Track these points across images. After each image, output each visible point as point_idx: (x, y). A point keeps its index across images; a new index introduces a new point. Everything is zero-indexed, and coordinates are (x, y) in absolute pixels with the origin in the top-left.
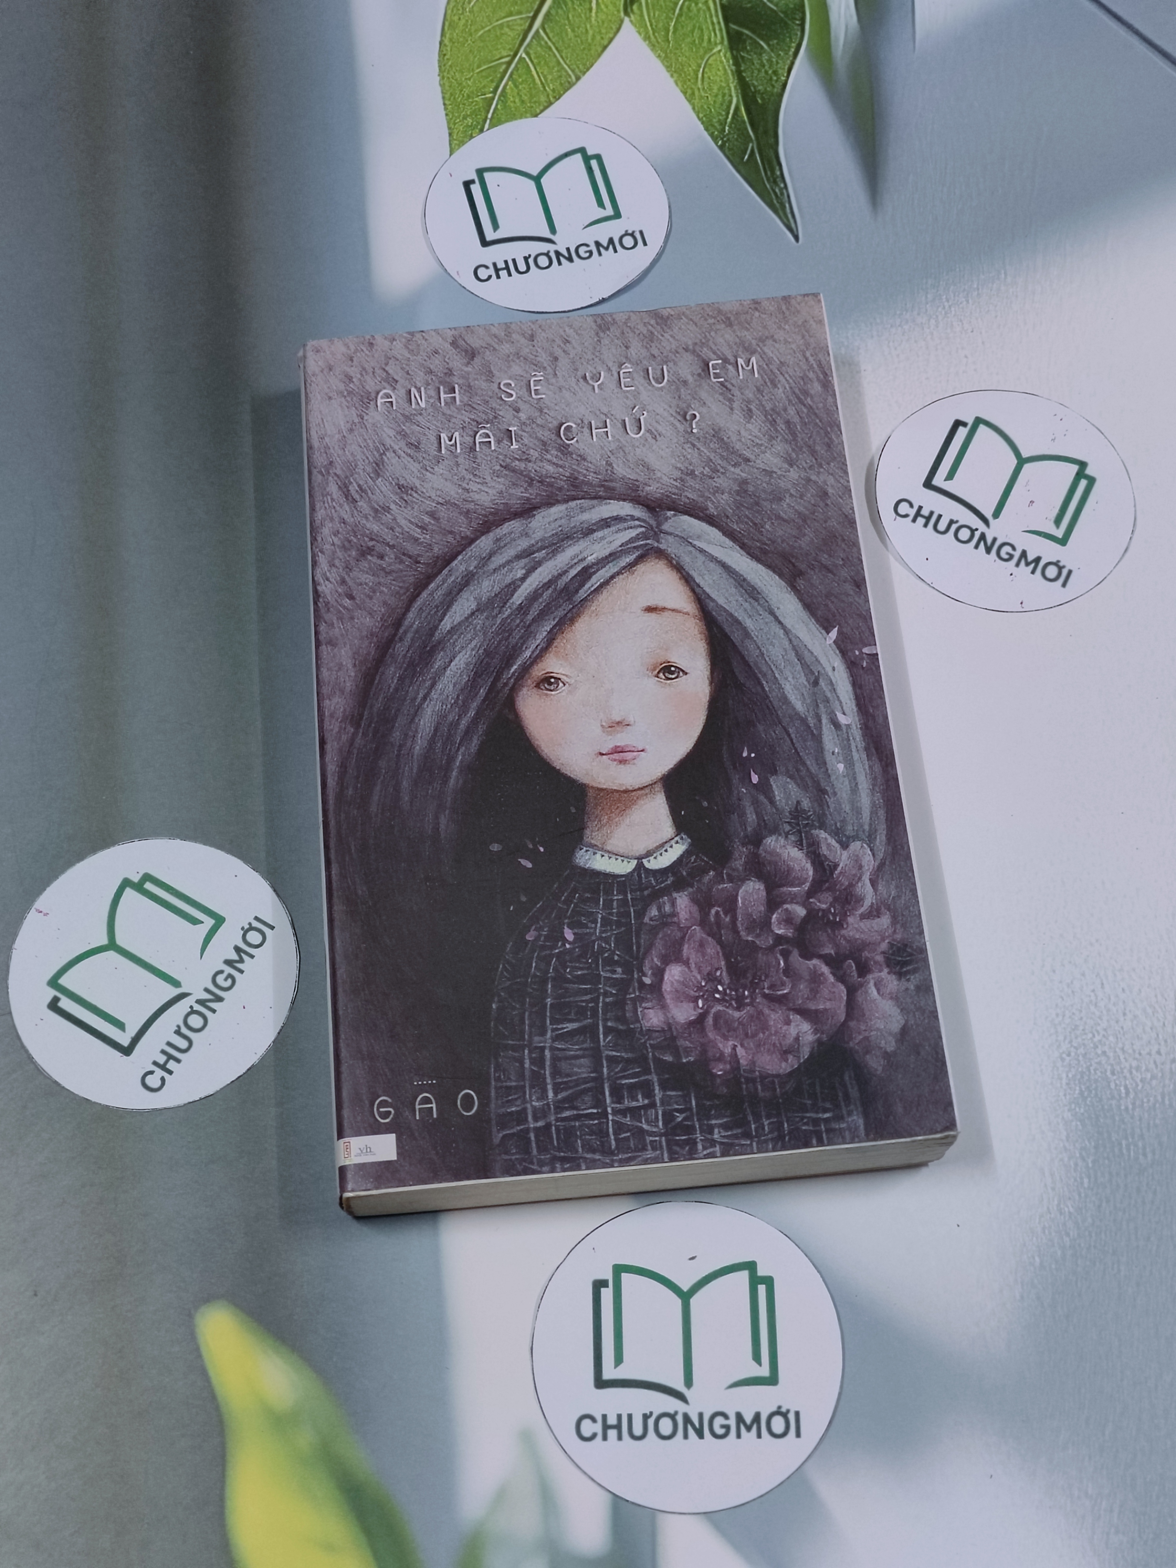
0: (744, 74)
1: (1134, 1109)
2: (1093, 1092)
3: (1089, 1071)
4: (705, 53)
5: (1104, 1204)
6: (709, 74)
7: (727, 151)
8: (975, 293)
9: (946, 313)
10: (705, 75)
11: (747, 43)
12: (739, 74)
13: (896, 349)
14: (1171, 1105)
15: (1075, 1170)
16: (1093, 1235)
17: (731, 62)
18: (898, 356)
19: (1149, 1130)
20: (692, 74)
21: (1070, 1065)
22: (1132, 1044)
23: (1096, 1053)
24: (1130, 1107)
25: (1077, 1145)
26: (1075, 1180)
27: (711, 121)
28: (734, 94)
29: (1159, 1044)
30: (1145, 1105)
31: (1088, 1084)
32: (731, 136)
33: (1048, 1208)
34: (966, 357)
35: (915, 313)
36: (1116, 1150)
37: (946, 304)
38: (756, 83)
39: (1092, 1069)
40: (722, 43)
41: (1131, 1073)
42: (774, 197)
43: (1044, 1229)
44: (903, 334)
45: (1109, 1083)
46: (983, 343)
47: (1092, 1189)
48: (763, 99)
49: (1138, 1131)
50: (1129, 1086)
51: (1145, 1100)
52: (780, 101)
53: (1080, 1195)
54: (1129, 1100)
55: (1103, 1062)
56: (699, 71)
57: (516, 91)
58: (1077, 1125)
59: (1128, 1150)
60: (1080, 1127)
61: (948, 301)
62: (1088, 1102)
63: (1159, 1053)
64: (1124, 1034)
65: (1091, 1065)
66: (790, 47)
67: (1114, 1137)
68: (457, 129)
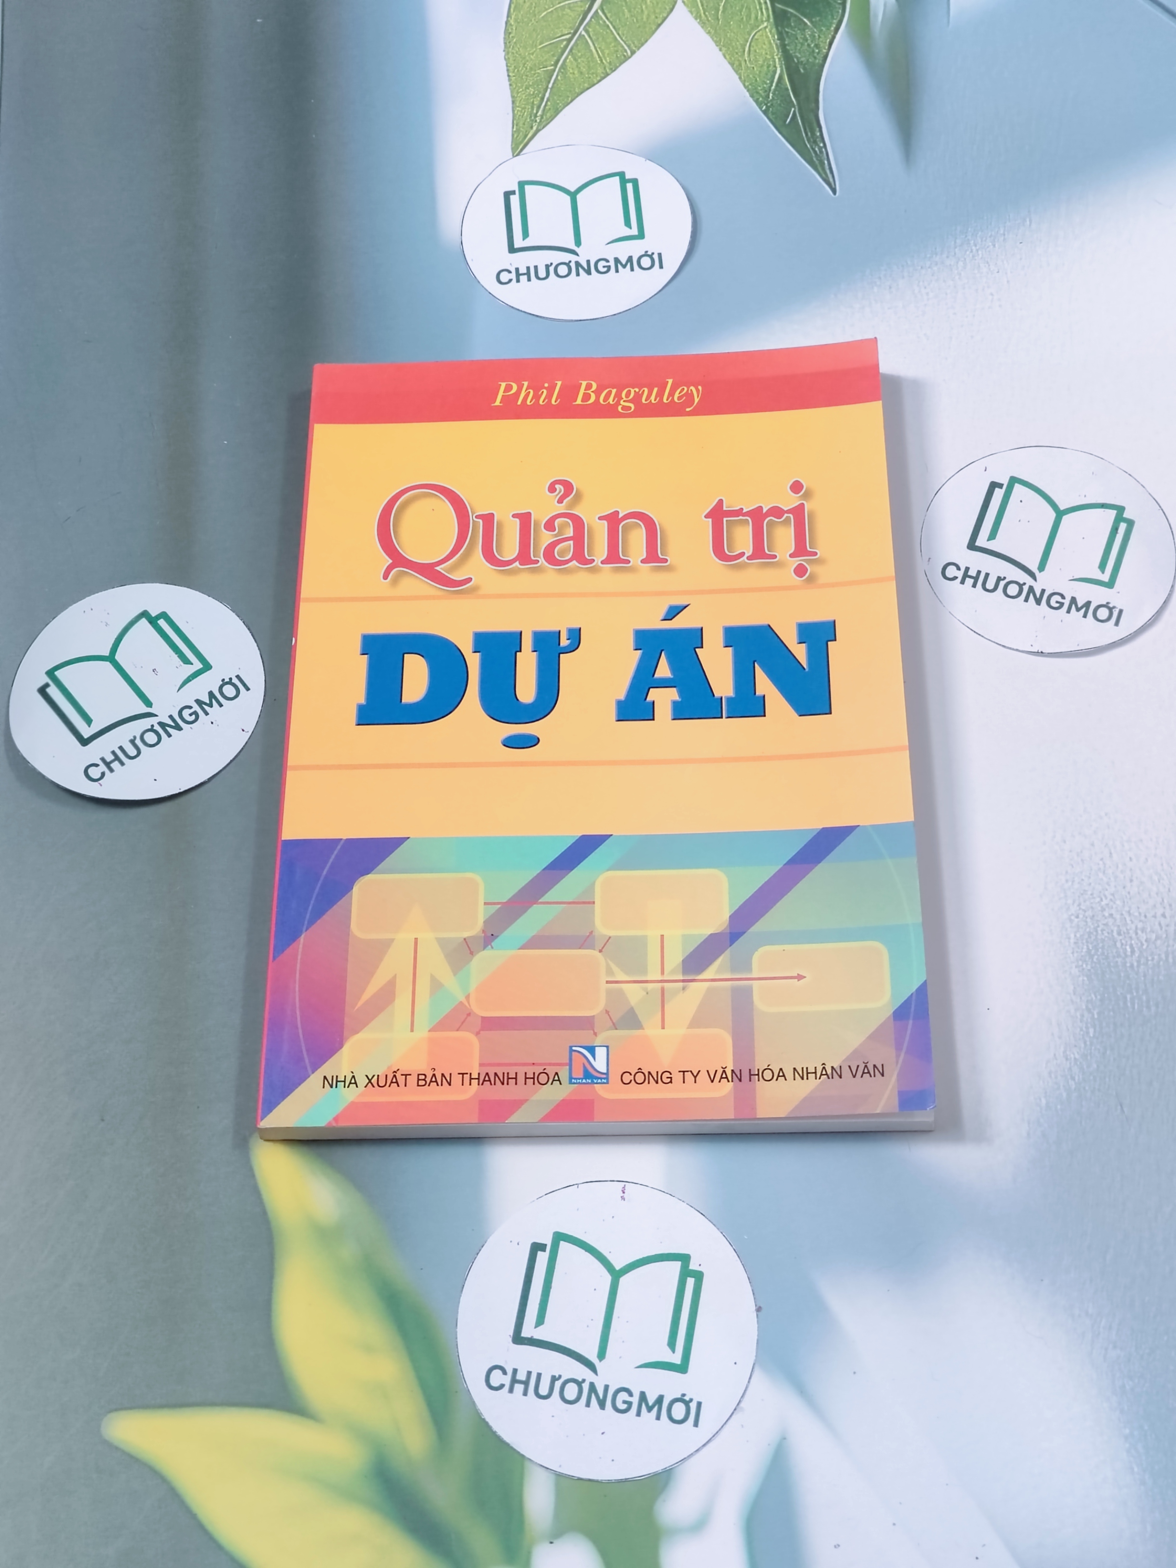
0: (788, 47)
1: (1138, 966)
2: (1100, 950)
3: (1097, 931)
4: (752, 29)
6: (755, 47)
7: (770, 115)
10: (752, 49)
11: (792, 21)
12: (783, 48)
13: (925, 288)
15: (1081, 1022)
16: (1098, 1079)
17: (776, 37)
18: (927, 294)
19: (1153, 985)
20: (739, 47)
21: (1078, 926)
22: (1138, 908)
23: (1104, 916)
24: (1135, 964)
25: (1083, 998)
26: (1081, 1030)
27: (756, 88)
28: (778, 65)
29: (1164, 908)
30: (1150, 962)
31: (1095, 943)
32: (775, 102)
33: (1055, 1055)
34: (992, 294)
35: (945, 256)
36: (1121, 1003)
37: (974, 248)
38: (799, 56)
39: (1099, 929)
40: (768, 20)
41: (1137, 934)
42: (813, 155)
43: (1050, 1073)
44: (933, 275)
45: (1115, 943)
46: (1008, 282)
47: (1097, 1038)
48: (804, 69)
49: (1142, 986)
50: (1134, 946)
51: (1150, 958)
52: (822, 71)
53: (1085, 1043)
54: (1134, 958)
55: (1110, 924)
56: (746, 45)
57: (576, 64)
59: (1133, 1004)
60: (1087, 982)
61: (976, 246)
62: (1095, 960)
63: (1164, 915)
64: (1130, 899)
65: (1098, 926)
66: (831, 23)
67: (1119, 991)
68: (519, 97)
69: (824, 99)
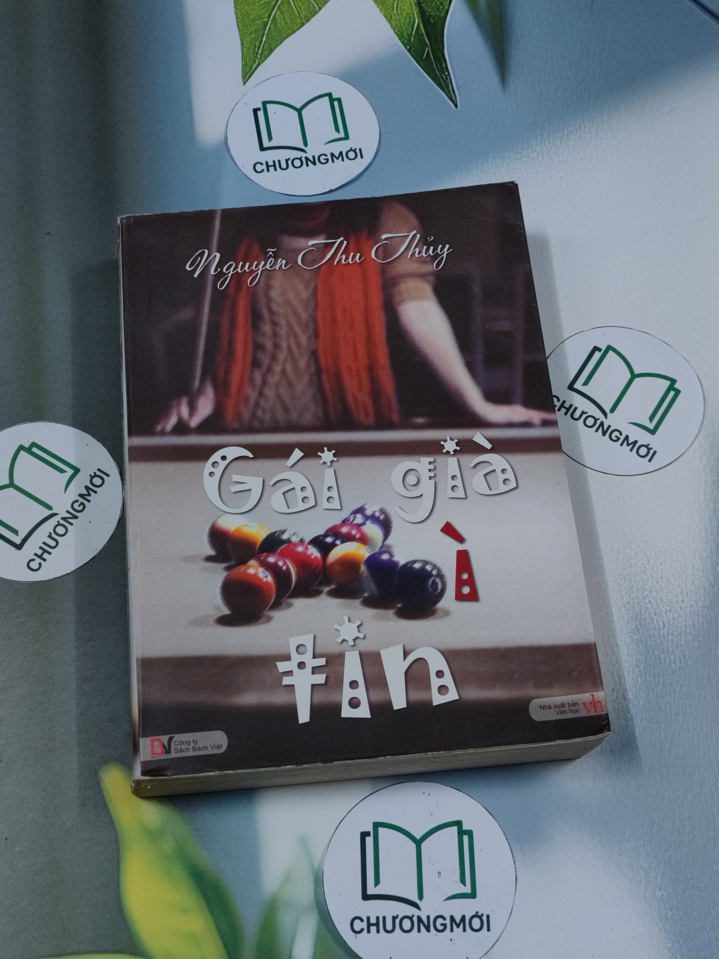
0: (422, 5)
1: (668, 636)
2: (644, 626)
3: (641, 613)
5: (651, 694)
6: (401, 5)
7: (412, 52)
8: (566, 139)
12: (419, 4)
14: (690, 633)
15: (633, 673)
16: (644, 712)
19: (677, 648)
20: (390, 5)
22: (667, 596)
23: (645, 603)
24: (666, 634)
25: (634, 658)
26: (633, 679)
27: (402, 34)
28: (416, 18)
29: (683, 596)
30: (675, 633)
31: (640, 621)
32: (415, 43)
34: (561, 178)
35: (530, 151)
36: (658, 661)
37: (548, 145)
38: (430, 11)
41: (666, 614)
42: (442, 80)
44: (522, 164)
45: (653, 620)
46: (571, 169)
48: (434, 20)
49: (670, 649)
50: (665, 622)
51: (675, 630)
52: (445, 21)
53: (636, 688)
54: (665, 630)
55: (649, 607)
56: (394, 3)
57: (282, 16)
58: (634, 646)
59: (665, 661)
62: (640, 632)
63: (683, 601)
64: (662, 591)
68: (246, 40)
69: (447, 41)
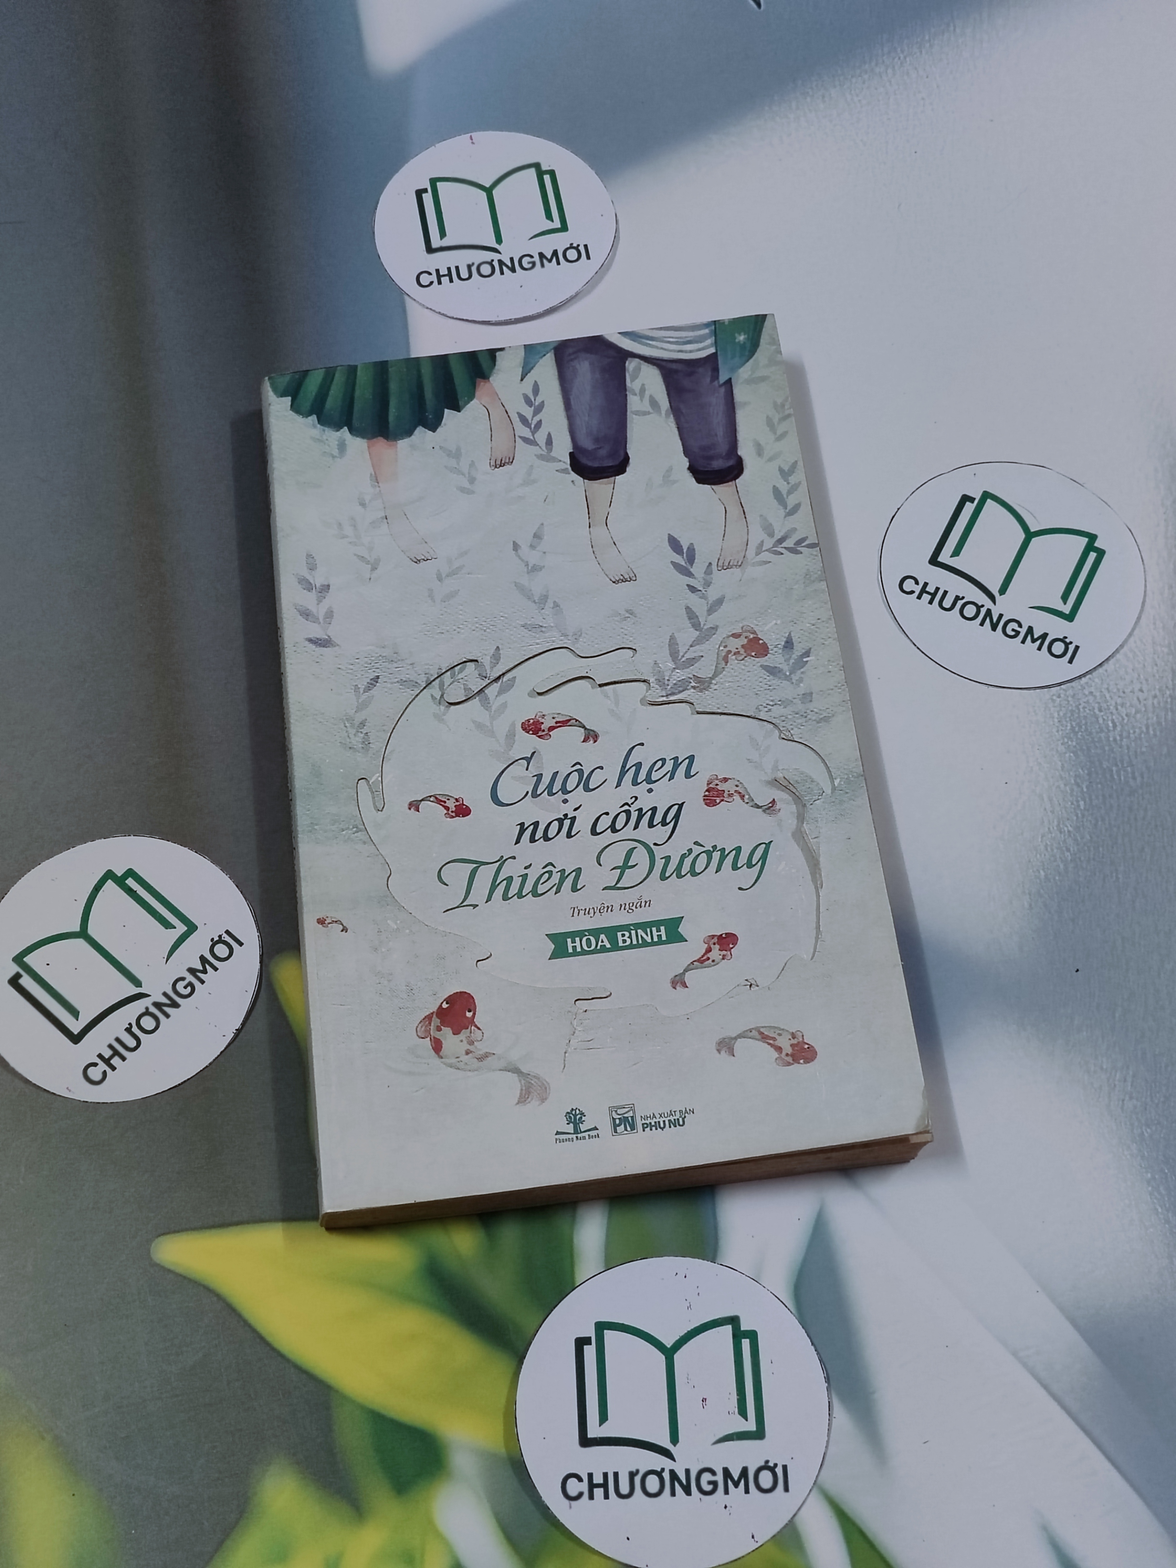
1: (1121, 740)
2: (1083, 727)
3: (1079, 709)
5: (1100, 823)
8: (928, 45)
9: (901, 63)
13: (857, 95)
14: (1155, 735)
15: (1072, 795)
16: (1092, 849)
18: (860, 101)
19: (1136, 757)
21: (1060, 705)
22: (1116, 684)
23: (1084, 694)
24: (1118, 738)
25: (1071, 773)
26: (1072, 804)
29: (1141, 683)
30: (1132, 736)
31: (1078, 721)
33: (1049, 829)
34: (923, 99)
35: (873, 64)
36: (1108, 776)
37: (902, 56)
39: (1081, 707)
41: (1117, 709)
43: (1046, 846)
44: (864, 83)
45: (1097, 719)
46: (938, 87)
47: (1088, 810)
49: (1126, 758)
50: (1116, 721)
51: (1131, 732)
53: (1077, 815)
54: (1116, 732)
55: (1091, 701)
58: (1070, 756)
59: (1119, 776)
60: (1074, 758)
61: (902, 52)
62: (1079, 737)
63: (1141, 690)
64: (1108, 676)
65: (1080, 704)
67: (1105, 765)
